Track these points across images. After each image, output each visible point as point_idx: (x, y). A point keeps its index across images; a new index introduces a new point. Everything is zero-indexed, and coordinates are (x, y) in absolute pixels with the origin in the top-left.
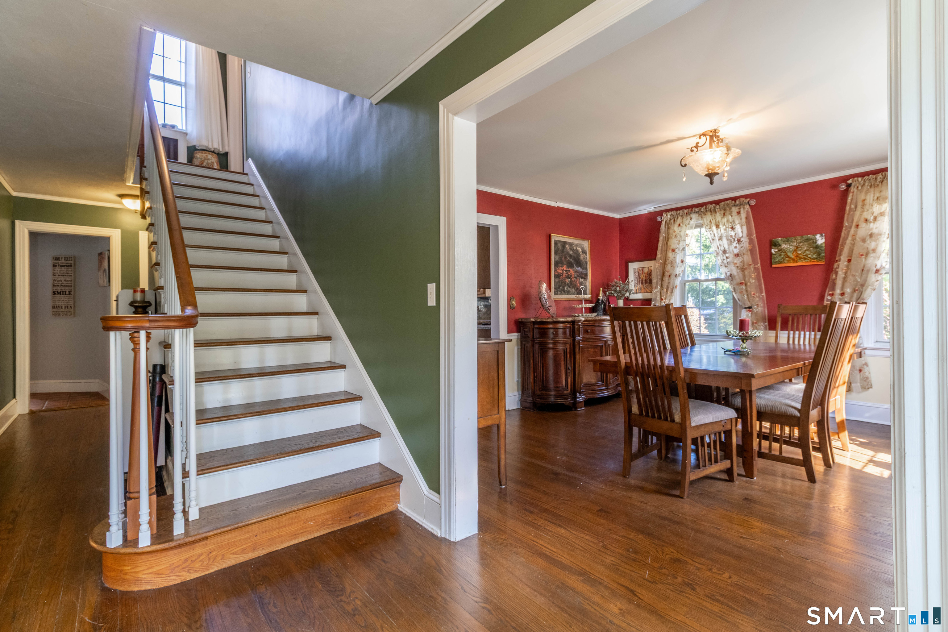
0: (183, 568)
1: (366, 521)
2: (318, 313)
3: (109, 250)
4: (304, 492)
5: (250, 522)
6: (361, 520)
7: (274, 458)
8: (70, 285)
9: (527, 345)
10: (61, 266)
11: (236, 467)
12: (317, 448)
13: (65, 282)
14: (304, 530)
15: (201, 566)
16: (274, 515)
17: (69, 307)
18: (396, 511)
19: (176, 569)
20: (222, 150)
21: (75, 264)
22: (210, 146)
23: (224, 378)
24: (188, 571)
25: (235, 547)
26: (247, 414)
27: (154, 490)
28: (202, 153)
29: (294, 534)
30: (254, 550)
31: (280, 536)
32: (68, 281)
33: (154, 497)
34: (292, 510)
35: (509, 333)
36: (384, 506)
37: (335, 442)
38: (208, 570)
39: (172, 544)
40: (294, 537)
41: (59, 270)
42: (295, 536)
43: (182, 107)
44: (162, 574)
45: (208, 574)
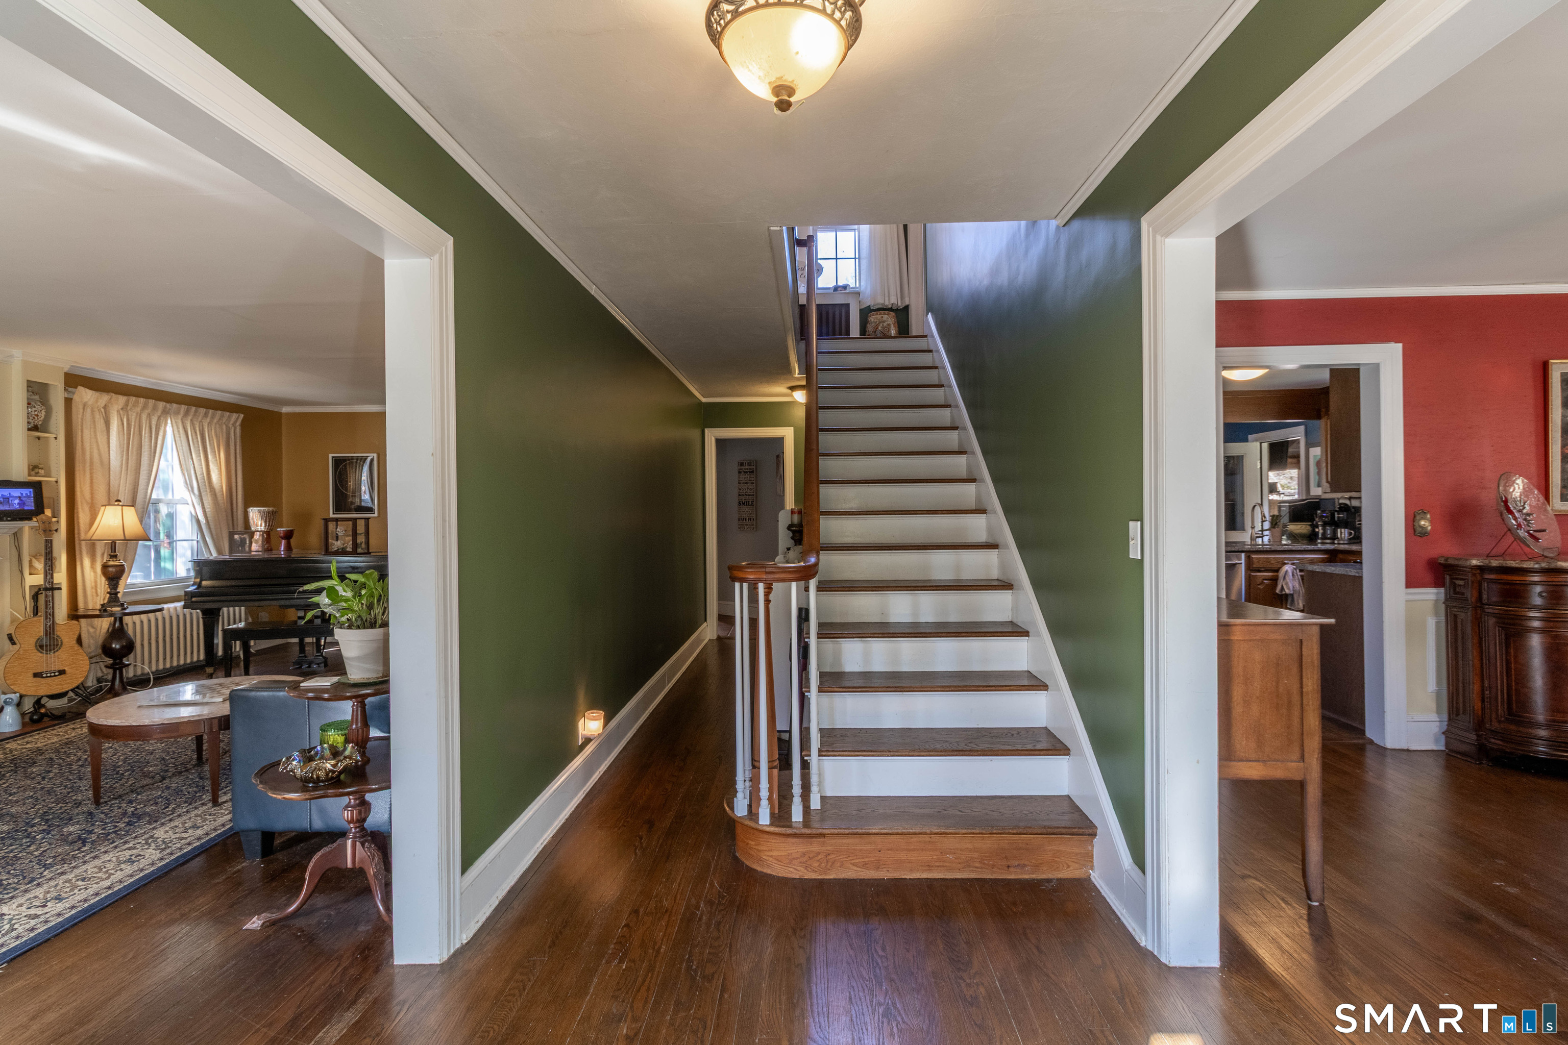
0: (801, 863)
1: (1034, 879)
2: (998, 545)
3: (783, 453)
4: (946, 810)
5: (871, 831)
6: (1026, 877)
7: (910, 754)
8: (752, 494)
9: (1462, 616)
10: (745, 472)
11: (864, 756)
12: (968, 753)
13: (749, 491)
14: (941, 864)
15: (819, 866)
16: (900, 831)
17: (752, 520)
18: (1085, 880)
19: (794, 861)
20: (902, 303)
21: (756, 469)
22: (887, 303)
23: (863, 635)
24: (806, 868)
25: (855, 857)
26: (884, 687)
27: (777, 763)
28: (877, 314)
29: (927, 864)
30: (878, 868)
31: (910, 862)
32: (751, 489)
33: (776, 772)
34: (924, 831)
35: (1408, 586)
36: (1065, 866)
37: (996, 749)
38: (826, 874)
39: (789, 831)
40: (927, 868)
41: (744, 476)
42: (929, 867)
43: (855, 258)
44: (781, 861)
45: (826, 879)
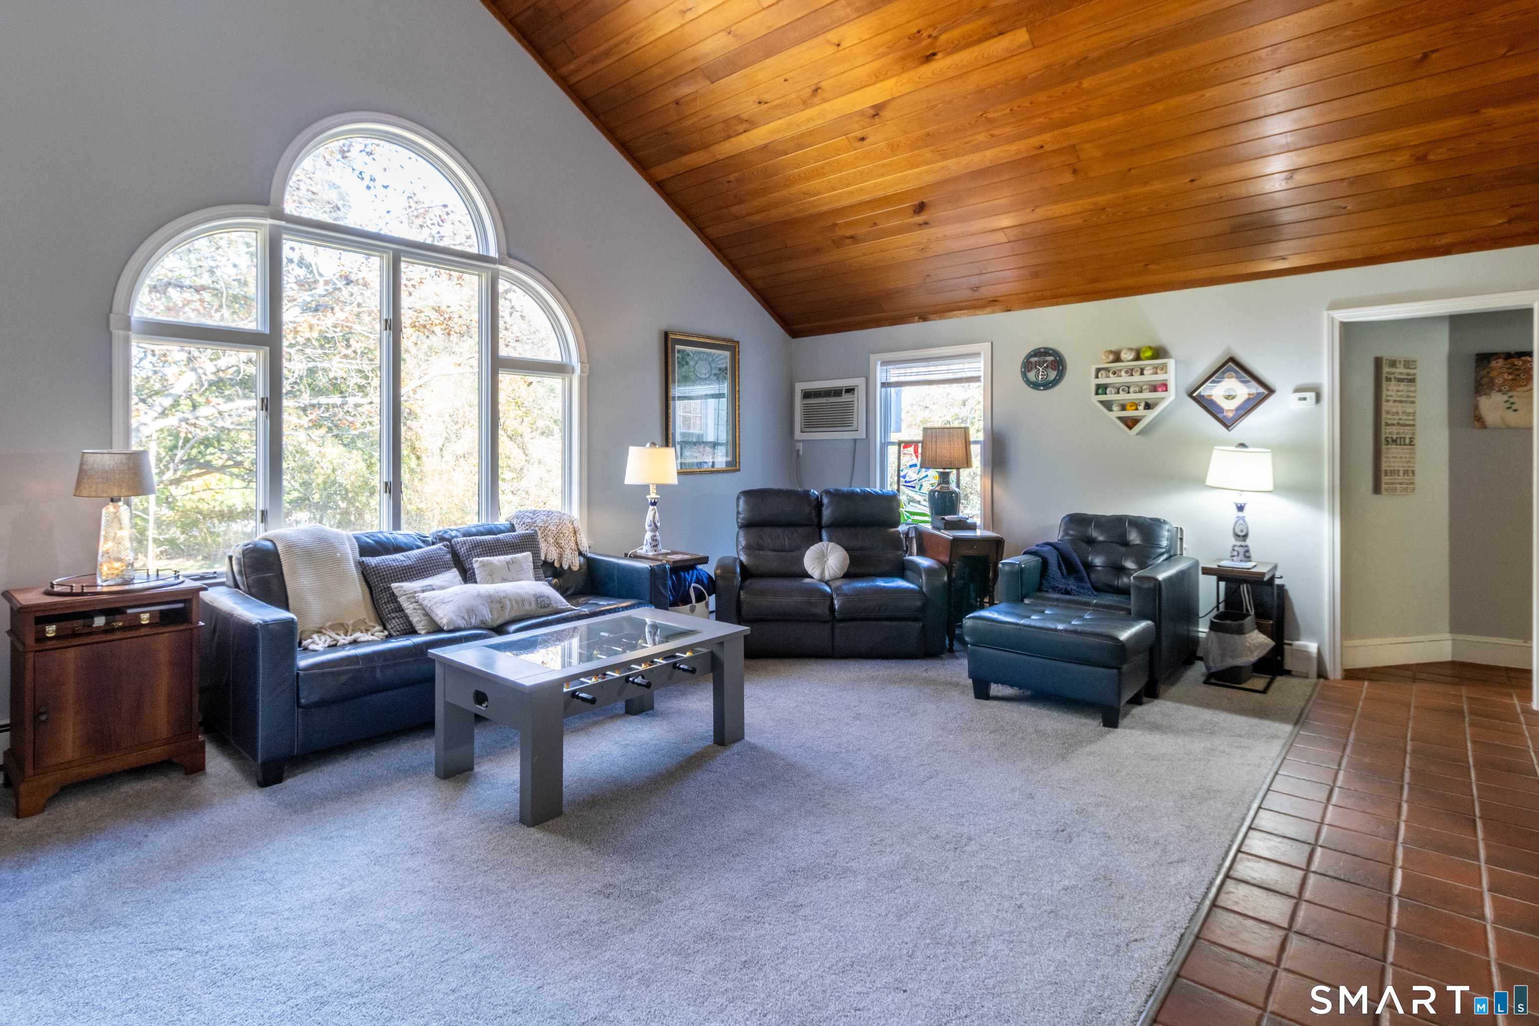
10: (1400, 380)
13: (1404, 417)
17: (1410, 473)
32: (1409, 414)
41: (1396, 388)
